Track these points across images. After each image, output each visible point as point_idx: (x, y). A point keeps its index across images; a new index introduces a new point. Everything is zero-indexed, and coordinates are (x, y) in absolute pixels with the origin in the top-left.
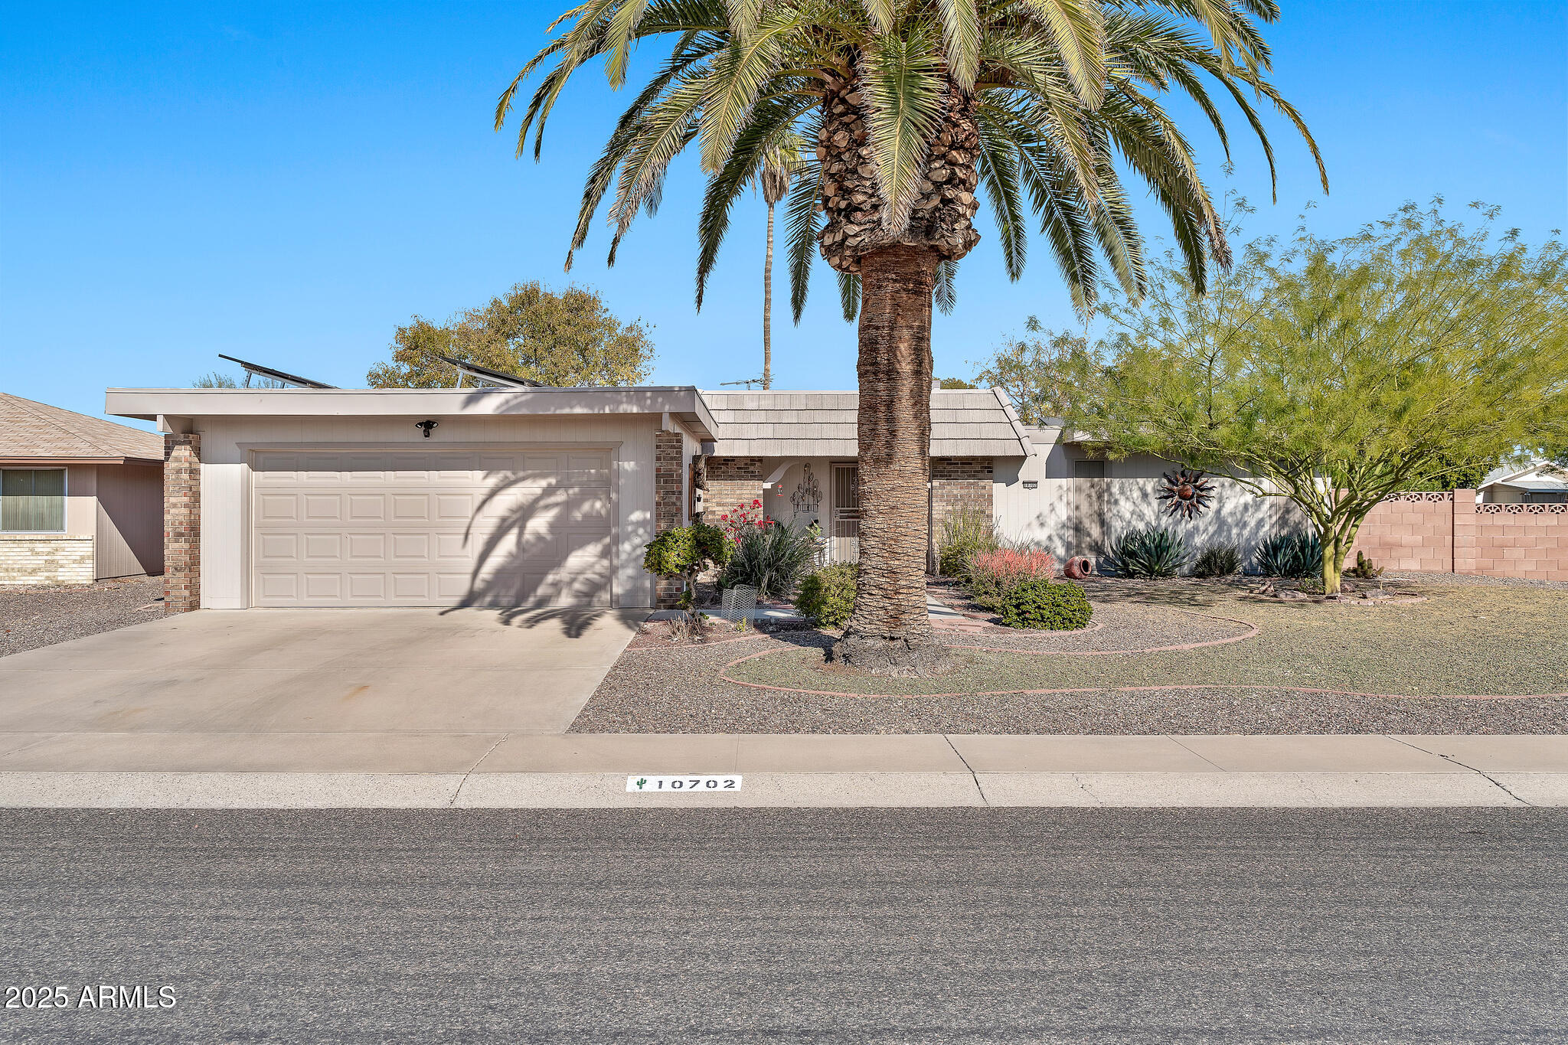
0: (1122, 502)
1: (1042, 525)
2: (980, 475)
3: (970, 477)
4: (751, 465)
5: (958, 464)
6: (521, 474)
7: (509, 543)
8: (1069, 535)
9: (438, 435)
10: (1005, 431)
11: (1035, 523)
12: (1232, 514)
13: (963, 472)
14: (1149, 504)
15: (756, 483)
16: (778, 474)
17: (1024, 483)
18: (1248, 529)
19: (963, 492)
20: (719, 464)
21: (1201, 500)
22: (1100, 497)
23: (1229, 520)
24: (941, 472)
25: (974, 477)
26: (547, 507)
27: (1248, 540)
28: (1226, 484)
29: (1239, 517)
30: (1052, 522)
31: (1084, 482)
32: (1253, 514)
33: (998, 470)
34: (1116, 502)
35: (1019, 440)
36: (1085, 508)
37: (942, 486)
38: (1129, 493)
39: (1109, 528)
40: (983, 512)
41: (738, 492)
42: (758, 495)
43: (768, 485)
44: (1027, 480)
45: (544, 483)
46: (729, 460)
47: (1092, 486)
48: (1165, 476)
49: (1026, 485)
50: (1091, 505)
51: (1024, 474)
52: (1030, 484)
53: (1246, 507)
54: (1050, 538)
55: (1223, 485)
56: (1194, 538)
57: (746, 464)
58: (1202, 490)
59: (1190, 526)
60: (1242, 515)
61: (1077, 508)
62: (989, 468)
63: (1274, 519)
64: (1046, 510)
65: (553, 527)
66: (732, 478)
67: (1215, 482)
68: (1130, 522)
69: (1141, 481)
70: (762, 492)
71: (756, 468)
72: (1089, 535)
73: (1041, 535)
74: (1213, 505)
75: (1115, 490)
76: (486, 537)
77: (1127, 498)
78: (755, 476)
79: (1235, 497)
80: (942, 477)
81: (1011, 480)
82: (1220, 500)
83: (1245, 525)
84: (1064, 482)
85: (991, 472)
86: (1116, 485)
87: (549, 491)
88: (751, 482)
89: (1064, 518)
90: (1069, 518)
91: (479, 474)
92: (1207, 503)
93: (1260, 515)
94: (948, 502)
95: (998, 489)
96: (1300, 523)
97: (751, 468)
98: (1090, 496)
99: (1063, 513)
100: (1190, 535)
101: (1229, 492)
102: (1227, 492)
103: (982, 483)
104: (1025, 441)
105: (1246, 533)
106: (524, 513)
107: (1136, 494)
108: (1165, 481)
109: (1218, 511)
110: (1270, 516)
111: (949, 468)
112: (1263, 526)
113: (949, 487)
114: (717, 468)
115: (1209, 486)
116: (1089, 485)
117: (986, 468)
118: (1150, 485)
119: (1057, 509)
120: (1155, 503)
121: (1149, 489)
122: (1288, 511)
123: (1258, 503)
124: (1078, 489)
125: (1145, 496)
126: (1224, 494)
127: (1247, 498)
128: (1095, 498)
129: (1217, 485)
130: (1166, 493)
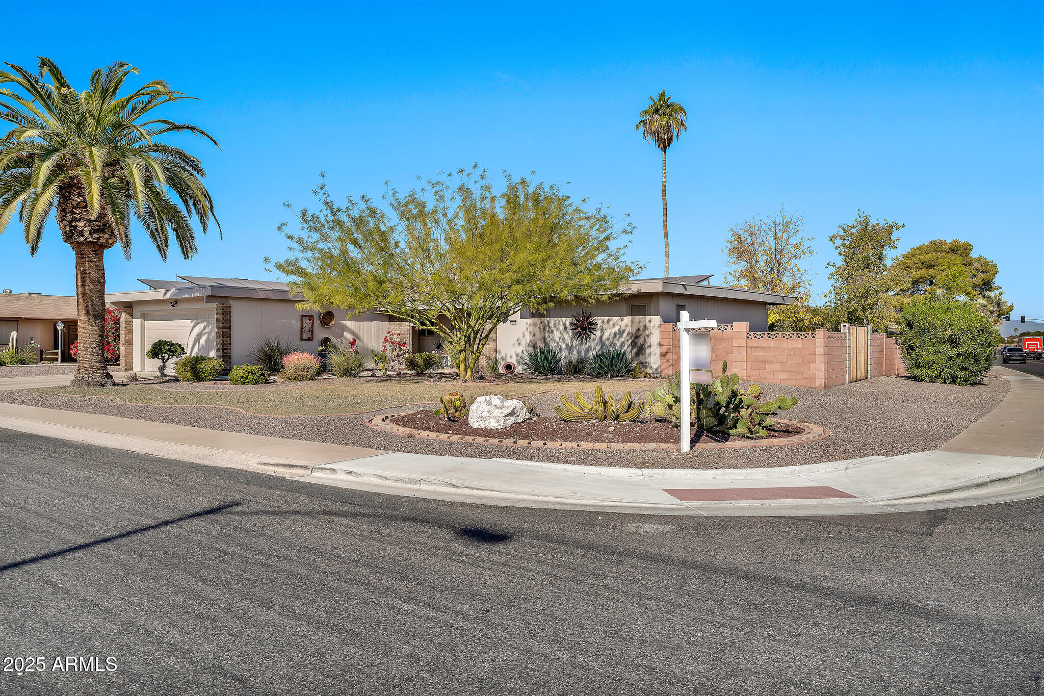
0: (555, 332)
1: (519, 344)
6: (199, 321)
7: (196, 347)
8: (531, 349)
9: (180, 306)
11: (517, 344)
12: (608, 339)
14: (568, 333)
18: (617, 347)
21: (591, 330)
22: (545, 329)
23: (607, 343)
26: (205, 334)
28: (605, 321)
29: (611, 341)
30: (524, 343)
31: (537, 320)
32: (619, 339)
34: (552, 332)
36: (538, 335)
38: (558, 327)
39: (549, 346)
41: (400, 328)
44: (512, 320)
45: (203, 324)
48: (574, 317)
49: (512, 323)
50: (540, 333)
51: (511, 317)
52: (514, 322)
53: (615, 335)
54: (523, 351)
55: (604, 321)
56: (589, 353)
58: (591, 325)
59: (587, 346)
60: (613, 340)
61: (534, 335)
63: (630, 342)
64: (521, 336)
65: (206, 341)
66: (398, 320)
67: (599, 320)
68: (558, 343)
69: (564, 319)
73: (519, 350)
74: (598, 333)
75: (552, 325)
76: (191, 346)
77: (557, 330)
79: (610, 329)
81: (505, 320)
82: (602, 330)
83: (615, 345)
84: (528, 320)
86: (552, 322)
87: (205, 328)
88: (405, 323)
89: (528, 341)
90: (531, 341)
91: (189, 323)
92: (595, 333)
93: (622, 340)
95: (500, 325)
96: (643, 344)
98: (540, 328)
99: (528, 338)
100: (587, 351)
102: (606, 326)
105: (616, 349)
106: (199, 336)
107: (562, 327)
108: (574, 319)
109: (601, 337)
110: (628, 340)
112: (624, 346)
115: (596, 322)
116: (540, 322)
118: (568, 321)
119: (525, 336)
120: (570, 333)
121: (568, 324)
122: (637, 337)
123: (621, 332)
124: (535, 324)
125: (565, 328)
126: (604, 327)
127: (616, 329)
128: (542, 330)
129: (599, 322)
130: (575, 326)
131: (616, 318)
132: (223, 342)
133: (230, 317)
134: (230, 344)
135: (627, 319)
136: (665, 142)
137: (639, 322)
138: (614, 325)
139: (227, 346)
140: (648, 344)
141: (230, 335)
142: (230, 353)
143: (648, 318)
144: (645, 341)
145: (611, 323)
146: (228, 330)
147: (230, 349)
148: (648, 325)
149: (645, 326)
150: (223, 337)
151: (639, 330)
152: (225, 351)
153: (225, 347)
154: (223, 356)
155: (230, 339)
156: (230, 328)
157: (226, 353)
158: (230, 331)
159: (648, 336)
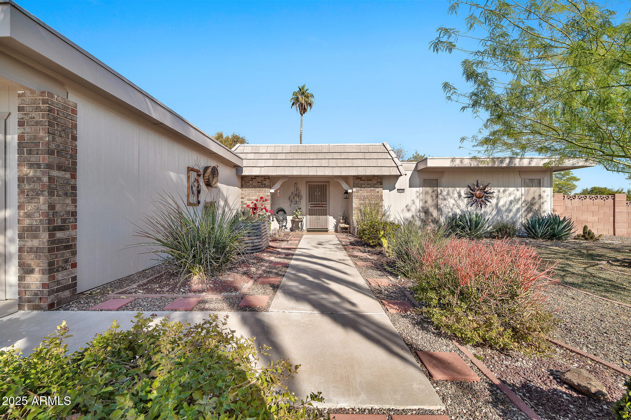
0: (448, 199)
1: (409, 210)
2: (376, 186)
3: (371, 187)
4: (264, 181)
5: (365, 180)
8: (422, 215)
10: (390, 163)
11: (405, 210)
12: (504, 206)
13: (368, 184)
14: (462, 200)
15: (267, 189)
16: (278, 185)
17: (398, 190)
18: (512, 213)
19: (368, 194)
20: (249, 180)
21: (487, 198)
22: (437, 197)
23: (503, 209)
24: (357, 184)
25: (373, 187)
27: (512, 218)
29: (507, 207)
30: (413, 209)
31: (429, 189)
32: (514, 206)
33: (385, 183)
34: (445, 199)
35: (397, 167)
36: (430, 202)
37: (357, 192)
38: (452, 195)
39: (442, 211)
40: (378, 204)
41: (258, 194)
42: (268, 196)
43: (272, 191)
44: (399, 188)
46: (253, 178)
47: (433, 191)
49: (399, 191)
50: (433, 200)
51: (398, 185)
52: (401, 191)
53: (511, 202)
54: (413, 216)
57: (262, 180)
58: (487, 194)
59: (482, 212)
60: (509, 207)
61: (426, 202)
62: (380, 182)
63: (525, 208)
64: (410, 203)
66: (255, 187)
67: (495, 190)
68: (452, 209)
69: (458, 189)
70: (269, 194)
71: (267, 182)
72: (432, 215)
73: (409, 215)
74: (494, 201)
75: (445, 193)
77: (451, 197)
78: (266, 186)
79: (506, 197)
80: (357, 186)
81: (392, 188)
82: (498, 199)
83: (510, 211)
84: (418, 189)
85: (382, 184)
86: (445, 191)
88: (264, 189)
89: (419, 207)
90: (422, 207)
93: (517, 206)
94: (360, 199)
95: (385, 192)
96: (538, 210)
97: (264, 182)
98: (432, 196)
99: (419, 204)
101: (502, 195)
102: (501, 195)
103: (377, 190)
104: (400, 168)
105: (511, 215)
107: (456, 195)
108: (469, 189)
109: (497, 204)
110: (523, 207)
111: (361, 182)
112: (519, 212)
113: (361, 192)
114: (248, 182)
115: (492, 191)
116: (432, 190)
117: (379, 182)
118: (462, 191)
119: (416, 202)
121: (463, 193)
122: (532, 204)
123: (517, 200)
124: (427, 193)
125: (460, 196)
126: (500, 196)
127: (512, 198)
128: (434, 197)
129: (496, 191)
130: (470, 196)
131: (511, 189)
132: (52, 207)
133: (74, 138)
134: (74, 214)
135: (523, 190)
136: (303, 110)
137: (535, 192)
138: (510, 194)
139: (64, 221)
140: (543, 210)
141: (74, 188)
142: (74, 239)
143: (543, 189)
144: (540, 207)
145: (507, 193)
146: (68, 175)
147: (75, 227)
148: (542, 194)
149: (540, 195)
150: (51, 194)
151: (534, 198)
152: (59, 235)
153: (59, 222)
154: (50, 250)
155: (74, 201)
156: (72, 169)
157: (60, 241)
158: (74, 177)
159: (543, 203)
